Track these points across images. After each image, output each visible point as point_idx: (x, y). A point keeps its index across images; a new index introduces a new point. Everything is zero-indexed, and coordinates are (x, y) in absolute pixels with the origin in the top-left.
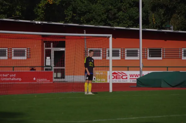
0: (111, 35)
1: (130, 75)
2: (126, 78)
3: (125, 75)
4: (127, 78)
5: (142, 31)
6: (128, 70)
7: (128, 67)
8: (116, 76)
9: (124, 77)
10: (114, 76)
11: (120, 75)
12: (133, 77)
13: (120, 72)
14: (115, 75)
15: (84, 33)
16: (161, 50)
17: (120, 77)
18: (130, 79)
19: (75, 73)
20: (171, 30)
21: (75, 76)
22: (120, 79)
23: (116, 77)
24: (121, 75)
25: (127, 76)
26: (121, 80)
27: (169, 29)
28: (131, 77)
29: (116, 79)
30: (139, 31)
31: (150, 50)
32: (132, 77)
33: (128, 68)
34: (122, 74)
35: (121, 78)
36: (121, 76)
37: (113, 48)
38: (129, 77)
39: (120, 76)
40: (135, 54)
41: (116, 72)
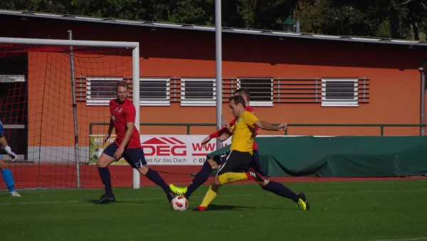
0: (137, 44)
1: (193, 144)
2: (182, 153)
3: (180, 145)
4: (185, 153)
5: (223, 34)
6: (188, 134)
7: (188, 125)
8: (158, 147)
9: (177, 151)
10: (153, 148)
11: (169, 144)
12: (200, 150)
13: (167, 137)
14: (155, 146)
15: (67, 38)
16: (270, 81)
17: (169, 151)
18: (193, 155)
19: (43, 141)
20: (296, 32)
21: (42, 148)
22: (169, 155)
23: (159, 151)
24: (172, 146)
25: (185, 147)
26: (172, 157)
27: (292, 31)
28: (195, 150)
29: (158, 154)
30: (213, 34)
31: (242, 81)
32: (198, 152)
33: (188, 128)
34: (173, 143)
35: (170, 153)
36: (170, 149)
37: (141, 77)
38: (190, 150)
39: (169, 147)
40: (205, 91)
41: (158, 137)
